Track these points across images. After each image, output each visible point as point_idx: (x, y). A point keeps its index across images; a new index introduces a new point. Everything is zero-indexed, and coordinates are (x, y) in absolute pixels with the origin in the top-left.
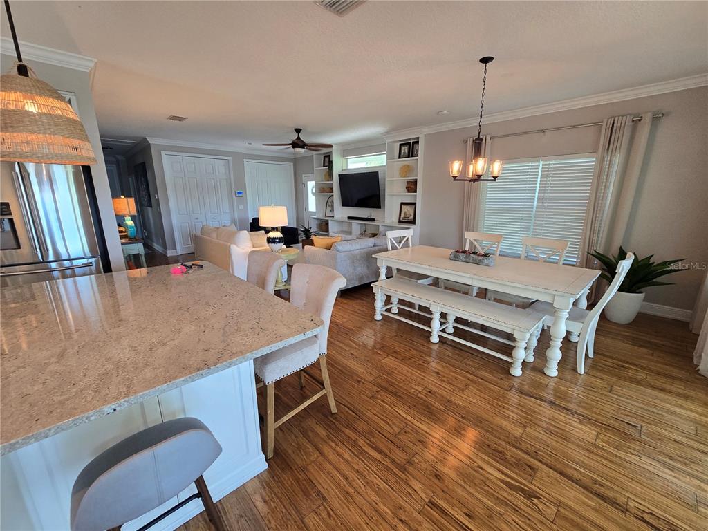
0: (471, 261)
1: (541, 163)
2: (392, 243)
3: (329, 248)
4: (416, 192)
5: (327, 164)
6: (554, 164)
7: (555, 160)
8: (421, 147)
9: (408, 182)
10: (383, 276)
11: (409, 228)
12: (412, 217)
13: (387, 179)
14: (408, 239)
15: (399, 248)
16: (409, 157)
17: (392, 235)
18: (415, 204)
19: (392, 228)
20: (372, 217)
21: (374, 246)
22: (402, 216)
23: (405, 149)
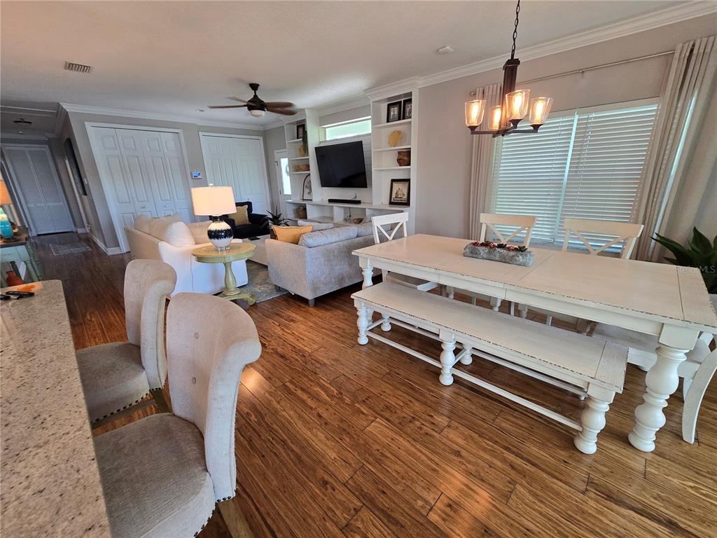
0: (497, 259)
1: (577, 117)
2: (380, 232)
3: (296, 242)
4: (409, 164)
5: (301, 136)
6: (595, 118)
7: (596, 112)
8: (415, 106)
9: (399, 153)
10: (368, 282)
11: (402, 212)
12: (406, 197)
13: (373, 150)
14: (402, 226)
15: (390, 238)
16: (399, 119)
17: (379, 222)
18: (408, 180)
19: (381, 212)
20: (358, 199)
21: (358, 236)
22: (394, 196)
23: (395, 111)
